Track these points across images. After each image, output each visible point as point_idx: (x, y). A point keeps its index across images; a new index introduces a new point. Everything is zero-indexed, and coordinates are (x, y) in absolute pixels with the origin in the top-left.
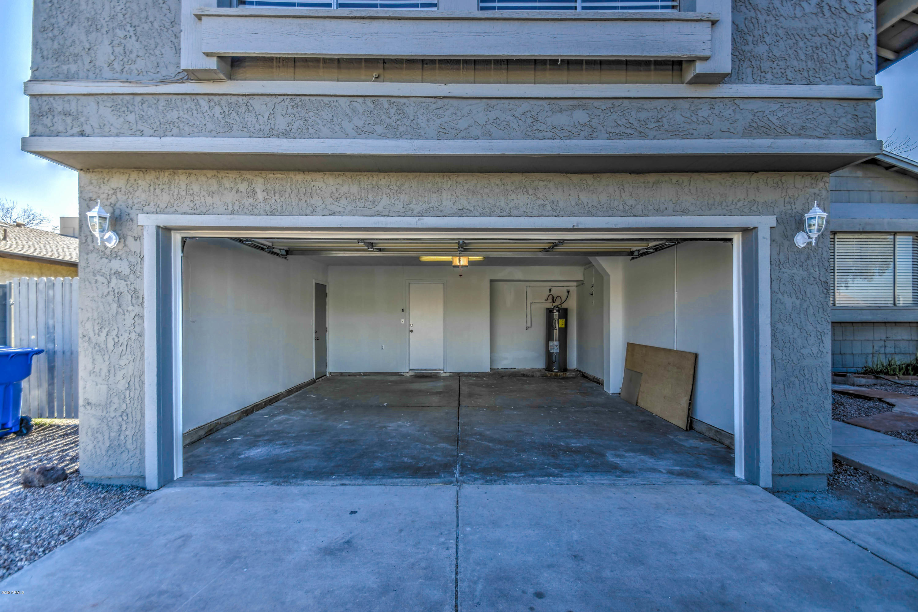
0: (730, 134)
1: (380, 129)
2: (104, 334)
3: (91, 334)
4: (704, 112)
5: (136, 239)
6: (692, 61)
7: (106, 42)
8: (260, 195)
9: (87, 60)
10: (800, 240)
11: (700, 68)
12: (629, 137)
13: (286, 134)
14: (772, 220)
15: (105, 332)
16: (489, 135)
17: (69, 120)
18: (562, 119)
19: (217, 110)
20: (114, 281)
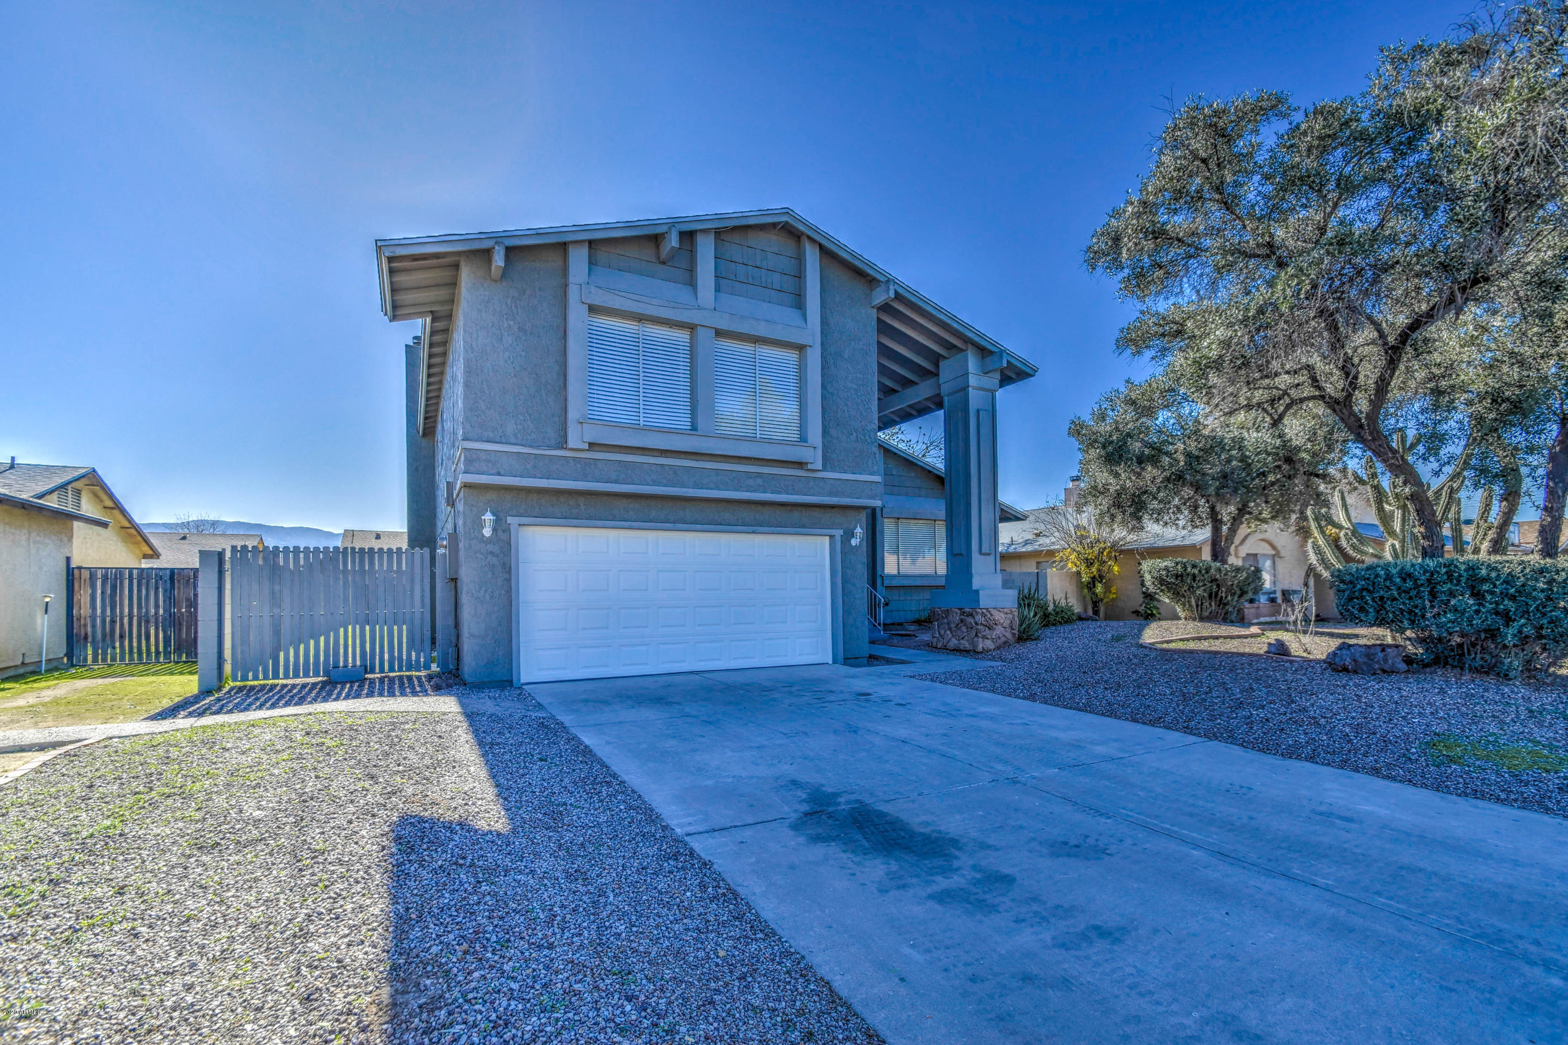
0: (819, 494)
1: (665, 481)
2: (482, 592)
3: (474, 591)
4: (811, 484)
5: (504, 532)
6: (807, 463)
7: (513, 422)
8: (582, 508)
9: (500, 430)
10: (854, 542)
11: (810, 467)
12: (780, 493)
13: (616, 482)
14: (841, 532)
15: (483, 589)
16: (718, 488)
17: (490, 465)
18: (751, 482)
19: (579, 466)
20: (490, 557)
